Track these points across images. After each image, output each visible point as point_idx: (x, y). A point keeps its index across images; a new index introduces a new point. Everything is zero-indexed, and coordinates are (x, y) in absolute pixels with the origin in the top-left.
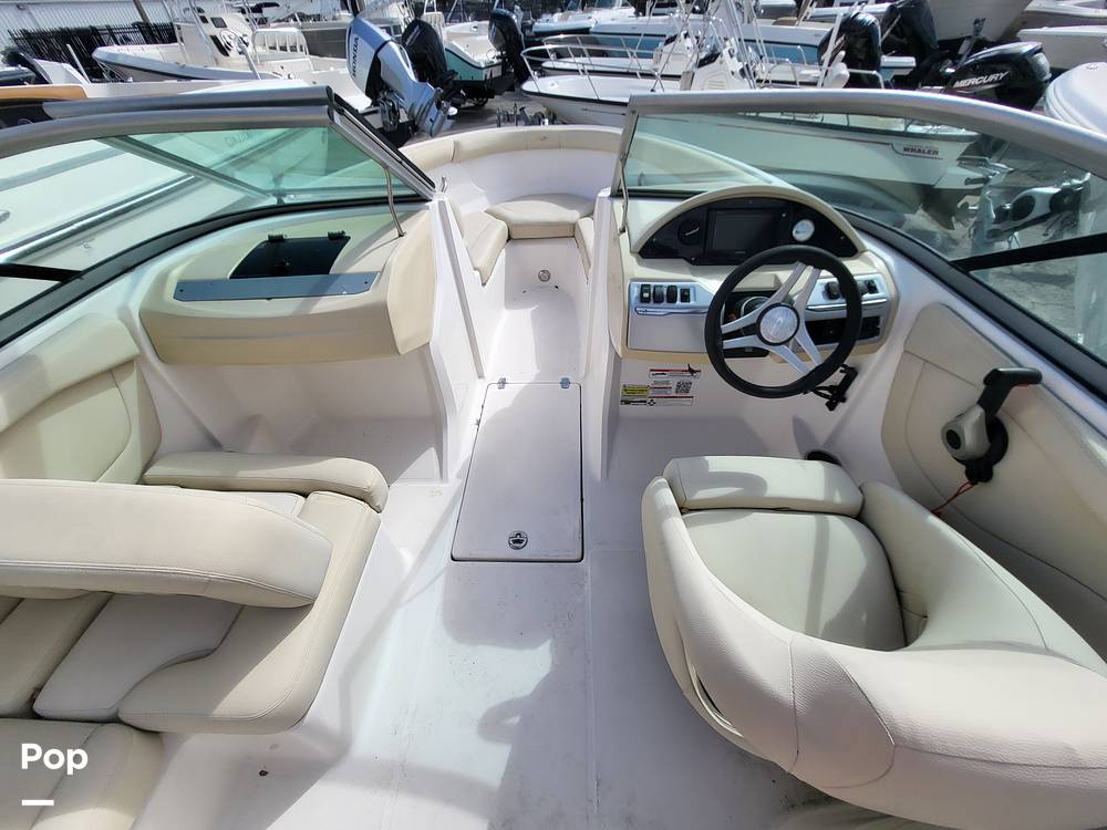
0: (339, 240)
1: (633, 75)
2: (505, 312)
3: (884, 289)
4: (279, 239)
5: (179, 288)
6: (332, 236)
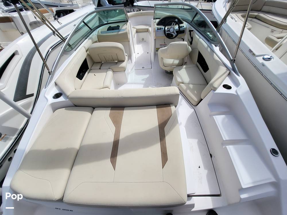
2: (137, 45)
3: (185, 27)
4: (110, 27)
5: (101, 32)
6: (117, 26)
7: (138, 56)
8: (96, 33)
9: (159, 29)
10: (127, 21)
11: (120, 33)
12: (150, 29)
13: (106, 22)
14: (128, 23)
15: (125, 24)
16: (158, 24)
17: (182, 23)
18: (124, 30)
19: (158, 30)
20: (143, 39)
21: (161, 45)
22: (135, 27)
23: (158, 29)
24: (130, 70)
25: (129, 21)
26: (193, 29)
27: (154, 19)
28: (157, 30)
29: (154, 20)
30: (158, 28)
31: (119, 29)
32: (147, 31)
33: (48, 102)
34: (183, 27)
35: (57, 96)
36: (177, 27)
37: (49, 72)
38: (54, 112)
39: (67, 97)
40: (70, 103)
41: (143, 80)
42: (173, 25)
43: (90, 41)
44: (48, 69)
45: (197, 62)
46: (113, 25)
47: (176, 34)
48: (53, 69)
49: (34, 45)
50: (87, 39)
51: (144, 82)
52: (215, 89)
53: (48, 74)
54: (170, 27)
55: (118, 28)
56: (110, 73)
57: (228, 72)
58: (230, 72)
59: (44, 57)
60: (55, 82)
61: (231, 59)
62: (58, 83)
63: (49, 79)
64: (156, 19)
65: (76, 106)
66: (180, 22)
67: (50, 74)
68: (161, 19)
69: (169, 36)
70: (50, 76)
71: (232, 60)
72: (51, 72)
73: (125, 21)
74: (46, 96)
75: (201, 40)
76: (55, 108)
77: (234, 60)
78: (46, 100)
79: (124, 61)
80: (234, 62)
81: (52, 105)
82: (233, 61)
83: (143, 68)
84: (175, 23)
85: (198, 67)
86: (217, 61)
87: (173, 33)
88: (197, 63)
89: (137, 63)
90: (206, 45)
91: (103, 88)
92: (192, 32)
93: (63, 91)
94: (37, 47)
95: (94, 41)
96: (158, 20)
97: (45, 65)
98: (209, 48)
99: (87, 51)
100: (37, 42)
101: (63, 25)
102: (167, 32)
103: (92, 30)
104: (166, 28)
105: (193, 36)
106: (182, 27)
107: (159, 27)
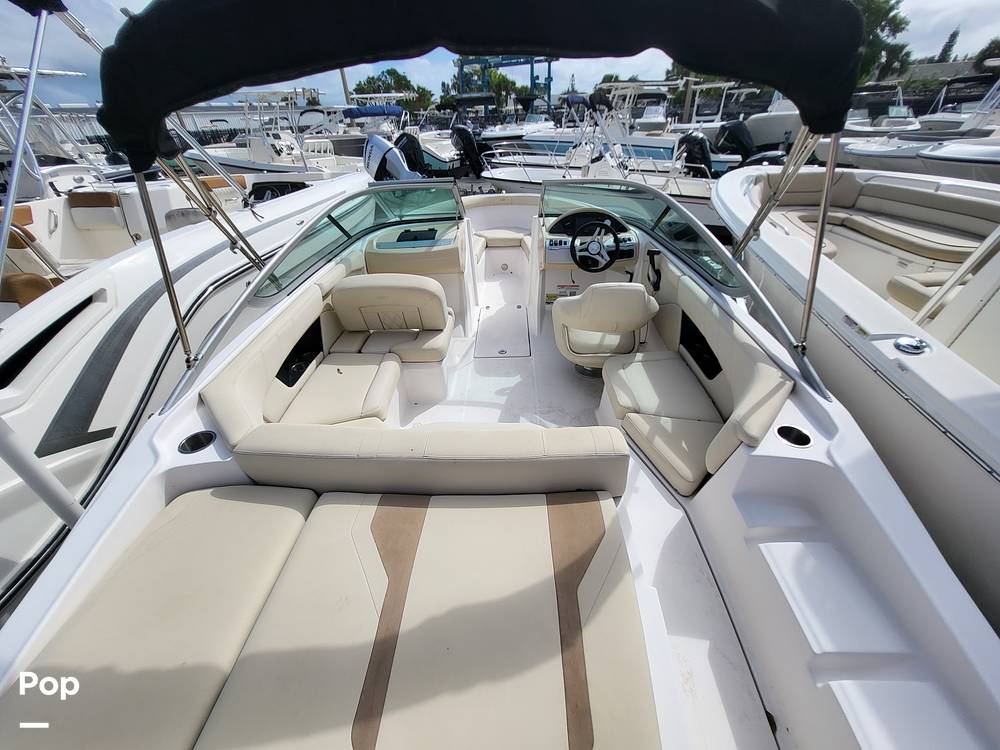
0: (433, 231)
1: (552, 167)
2: (485, 283)
3: (634, 240)
4: (409, 231)
5: (378, 245)
6: (430, 230)
7: (486, 314)
8: (362, 245)
9: (556, 244)
10: (461, 218)
11: (435, 249)
12: (528, 240)
13: (398, 219)
14: (463, 224)
15: (452, 226)
16: (553, 230)
17: (625, 230)
18: (449, 241)
19: (553, 247)
20: (505, 267)
21: (563, 287)
22: (481, 233)
23: (553, 243)
24: (457, 359)
25: (465, 219)
26: (661, 248)
27: (541, 216)
28: (551, 245)
29: (541, 219)
30: (551, 241)
31: (434, 238)
32: (519, 244)
33: (158, 465)
34: (629, 240)
35: (195, 443)
36: (609, 240)
37: (188, 361)
38: (169, 502)
39: (229, 449)
40: (235, 470)
41: (500, 392)
42: (599, 234)
43: (342, 267)
44: (187, 351)
45: (681, 342)
46: (414, 228)
47: (609, 259)
48: (203, 352)
49: (160, 276)
50: (333, 263)
51: (503, 400)
52: (752, 443)
53: (185, 365)
54: (588, 239)
55: (430, 235)
56: (391, 367)
57: (789, 385)
58: (795, 385)
59: (183, 311)
60: (200, 395)
61: (791, 343)
62: (209, 397)
63: (184, 382)
64: (547, 215)
65: (255, 483)
66: (617, 227)
67: (189, 367)
68: (561, 217)
69: (587, 263)
70: (190, 372)
71: (797, 347)
72: (196, 360)
73: (454, 219)
74: (155, 440)
75: (686, 279)
76: (177, 487)
77: (804, 348)
78: (152, 456)
79: (442, 330)
80: (804, 354)
81: (171, 475)
82: (800, 349)
83: (502, 352)
84: (603, 230)
85: (684, 360)
86: (745, 346)
87: (598, 257)
88: (681, 346)
89: (483, 337)
90: (704, 297)
91: (362, 417)
92: (656, 257)
93: (220, 427)
94: (168, 281)
95: (354, 268)
96: (552, 220)
97: (179, 335)
98: (715, 307)
99: (324, 297)
100: (172, 267)
101: (264, 221)
102: (578, 254)
103: (350, 238)
104: (578, 242)
105: (659, 265)
106: (624, 240)
107: (557, 237)
